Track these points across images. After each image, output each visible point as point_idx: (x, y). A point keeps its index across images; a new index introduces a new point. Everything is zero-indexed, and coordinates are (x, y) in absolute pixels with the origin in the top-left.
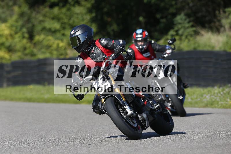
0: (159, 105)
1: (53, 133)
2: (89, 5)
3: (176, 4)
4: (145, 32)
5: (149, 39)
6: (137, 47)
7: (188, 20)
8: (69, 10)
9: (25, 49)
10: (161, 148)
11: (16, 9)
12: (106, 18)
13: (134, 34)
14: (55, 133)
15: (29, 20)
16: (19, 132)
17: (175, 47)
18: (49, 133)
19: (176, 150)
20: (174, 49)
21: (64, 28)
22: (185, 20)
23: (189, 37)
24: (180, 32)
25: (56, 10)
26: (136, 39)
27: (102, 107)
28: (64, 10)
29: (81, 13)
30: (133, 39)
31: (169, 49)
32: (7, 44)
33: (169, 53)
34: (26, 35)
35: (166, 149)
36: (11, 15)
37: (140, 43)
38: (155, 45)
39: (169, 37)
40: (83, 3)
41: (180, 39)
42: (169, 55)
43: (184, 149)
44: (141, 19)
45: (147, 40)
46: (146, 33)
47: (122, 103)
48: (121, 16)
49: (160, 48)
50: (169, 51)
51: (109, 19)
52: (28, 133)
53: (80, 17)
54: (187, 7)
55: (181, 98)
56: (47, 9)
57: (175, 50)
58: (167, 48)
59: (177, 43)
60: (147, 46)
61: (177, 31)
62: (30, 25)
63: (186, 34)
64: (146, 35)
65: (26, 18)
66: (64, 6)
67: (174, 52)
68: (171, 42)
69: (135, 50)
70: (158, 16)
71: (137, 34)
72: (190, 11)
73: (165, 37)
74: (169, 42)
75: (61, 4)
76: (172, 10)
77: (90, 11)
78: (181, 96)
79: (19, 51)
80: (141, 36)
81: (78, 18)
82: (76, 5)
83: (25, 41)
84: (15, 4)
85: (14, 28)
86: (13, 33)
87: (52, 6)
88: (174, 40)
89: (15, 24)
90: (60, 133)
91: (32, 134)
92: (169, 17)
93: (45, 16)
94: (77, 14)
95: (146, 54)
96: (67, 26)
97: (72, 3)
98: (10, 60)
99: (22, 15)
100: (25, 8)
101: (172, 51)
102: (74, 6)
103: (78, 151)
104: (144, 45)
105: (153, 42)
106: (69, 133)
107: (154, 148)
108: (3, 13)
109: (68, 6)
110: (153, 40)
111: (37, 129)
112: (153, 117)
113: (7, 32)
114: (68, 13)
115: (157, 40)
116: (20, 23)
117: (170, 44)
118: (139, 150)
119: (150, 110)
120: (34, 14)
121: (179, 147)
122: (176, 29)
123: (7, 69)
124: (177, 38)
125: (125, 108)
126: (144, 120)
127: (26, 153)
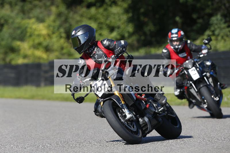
0: (162, 108)
1: (90, 132)
2: (125, 5)
3: (212, 4)
4: (180, 32)
5: (185, 39)
6: (172, 47)
7: (224, 21)
8: (106, 10)
9: (62, 48)
10: (197, 148)
11: (54, 9)
12: (142, 18)
13: (169, 34)
14: (91, 132)
15: (66, 21)
16: (56, 131)
17: (211, 47)
18: (85, 132)
19: (212, 150)
20: (211, 48)
21: (101, 28)
22: (221, 20)
23: (225, 38)
24: (217, 32)
25: (93, 10)
26: (172, 39)
27: (101, 110)
28: (101, 10)
29: (118, 13)
30: (168, 39)
31: (205, 49)
32: (45, 44)
33: (205, 54)
34: (64, 35)
35: (201, 149)
36: (49, 15)
37: (175, 43)
38: (191, 45)
39: (205, 37)
40: (120, 3)
41: (217, 40)
42: (205, 55)
43: (220, 149)
44: (178, 19)
45: (182, 40)
46: (182, 33)
47: (121, 106)
48: (157, 16)
49: (196, 48)
50: (205, 51)
51: (146, 20)
52: (64, 132)
53: (117, 17)
54: (223, 7)
55: (217, 100)
56: (84, 10)
57: (211, 51)
58: (203, 48)
59: (213, 43)
60: (183, 46)
61: (213, 31)
62: (67, 25)
63: (222, 34)
64: (181, 35)
65: (63, 18)
66: (101, 6)
67: (210, 52)
68: (206, 42)
69: (170, 50)
70: (195, 16)
71: (172, 34)
72: (226, 12)
73: (201, 38)
74: (205, 41)
75: (98, 4)
76: (208, 11)
77: (126, 11)
78: (217, 97)
79: (56, 51)
80: (176, 35)
81: (114, 18)
82: (114, 6)
83: (62, 41)
84: (52, 4)
85: (51, 28)
86: (50, 33)
87: (89, 6)
88: (210, 40)
89: (52, 24)
90: (96, 132)
91: (68, 133)
92: (206, 17)
93: (82, 16)
94: (114, 14)
95: (182, 54)
96: (104, 26)
97: (109, 3)
98: (48, 59)
99: (59, 15)
100: (63, 8)
101: (208, 51)
102: (111, 6)
103: (114, 150)
104: (179, 45)
105: (189, 42)
106: (106, 132)
107: (190, 148)
108: (41, 13)
109: (105, 6)
110: (189, 40)
111: (74, 128)
112: (158, 120)
113: (44, 32)
114: (105, 13)
115: (194, 40)
116: (58, 23)
117: (206, 44)
118: (175, 149)
119: (153, 113)
120: (71, 14)
121: (215, 147)
122: (212, 29)
123: (44, 68)
124: (213, 38)
125: (124, 111)
126: (145, 124)
127: (63, 152)
